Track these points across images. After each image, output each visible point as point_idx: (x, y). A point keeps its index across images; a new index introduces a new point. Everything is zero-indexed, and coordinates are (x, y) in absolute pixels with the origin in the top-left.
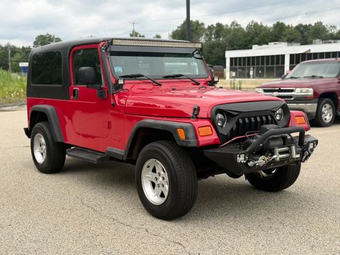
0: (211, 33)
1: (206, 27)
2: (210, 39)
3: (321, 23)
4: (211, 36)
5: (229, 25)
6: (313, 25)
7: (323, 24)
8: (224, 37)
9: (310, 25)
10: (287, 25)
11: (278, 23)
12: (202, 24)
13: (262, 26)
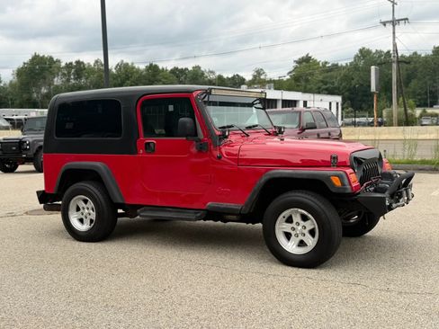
0: (69, 73)
1: (63, 64)
2: (68, 80)
3: (199, 67)
4: (69, 76)
5: (92, 64)
6: (190, 69)
7: (202, 69)
8: (87, 79)
9: (186, 69)
10: (161, 68)
11: (151, 65)
12: (59, 61)
13: (133, 68)
